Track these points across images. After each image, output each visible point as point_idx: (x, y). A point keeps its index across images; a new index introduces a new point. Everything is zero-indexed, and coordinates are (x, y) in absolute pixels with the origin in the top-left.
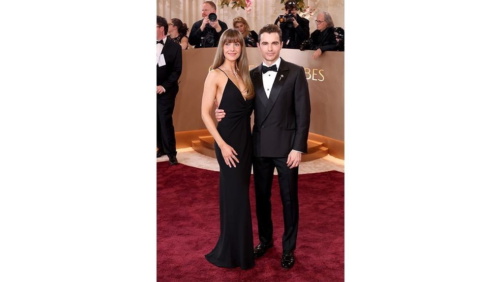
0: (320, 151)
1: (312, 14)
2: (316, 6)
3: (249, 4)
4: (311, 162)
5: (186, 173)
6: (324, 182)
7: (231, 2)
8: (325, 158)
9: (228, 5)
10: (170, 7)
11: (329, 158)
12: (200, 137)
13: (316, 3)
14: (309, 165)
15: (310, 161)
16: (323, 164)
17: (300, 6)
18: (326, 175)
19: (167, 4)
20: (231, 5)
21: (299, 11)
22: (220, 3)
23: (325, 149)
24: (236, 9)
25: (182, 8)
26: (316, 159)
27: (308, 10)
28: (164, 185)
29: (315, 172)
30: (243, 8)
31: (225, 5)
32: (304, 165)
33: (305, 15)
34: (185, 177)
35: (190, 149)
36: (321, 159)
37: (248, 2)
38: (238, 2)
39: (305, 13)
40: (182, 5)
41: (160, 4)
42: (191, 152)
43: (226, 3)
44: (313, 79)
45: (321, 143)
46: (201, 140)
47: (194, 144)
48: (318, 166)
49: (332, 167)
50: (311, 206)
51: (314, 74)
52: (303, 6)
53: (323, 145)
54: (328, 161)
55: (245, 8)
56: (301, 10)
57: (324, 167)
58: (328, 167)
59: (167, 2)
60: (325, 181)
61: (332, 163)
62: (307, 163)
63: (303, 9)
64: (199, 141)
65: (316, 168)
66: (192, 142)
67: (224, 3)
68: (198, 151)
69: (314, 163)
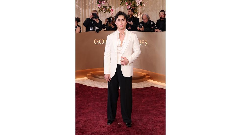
0: (146, 78)
1: (141, 15)
3: (112, 11)
4: (142, 83)
7: (104, 10)
9: (102, 11)
11: (150, 80)
12: (91, 72)
13: (143, 10)
14: (141, 84)
16: (147, 83)
17: (136, 11)
20: (104, 11)
22: (99, 11)
23: (148, 77)
24: (106, 13)
25: (81, 13)
26: (144, 81)
27: (139, 13)
29: (144, 87)
30: (109, 13)
32: (139, 84)
33: (138, 16)
35: (86, 78)
36: (146, 81)
37: (112, 10)
38: (107, 10)
40: (81, 12)
43: (101, 11)
44: (142, 45)
45: (146, 74)
46: (91, 73)
47: (88, 75)
48: (145, 84)
49: (151, 84)
51: (142, 43)
52: (137, 12)
53: (147, 75)
54: (149, 82)
55: (110, 13)
56: (136, 14)
57: (148, 85)
58: (150, 85)
60: (148, 91)
61: (152, 83)
62: (140, 83)
63: (137, 13)
64: (90, 74)
65: (144, 85)
66: (87, 74)
67: (101, 10)
68: (90, 79)
69: (143, 83)
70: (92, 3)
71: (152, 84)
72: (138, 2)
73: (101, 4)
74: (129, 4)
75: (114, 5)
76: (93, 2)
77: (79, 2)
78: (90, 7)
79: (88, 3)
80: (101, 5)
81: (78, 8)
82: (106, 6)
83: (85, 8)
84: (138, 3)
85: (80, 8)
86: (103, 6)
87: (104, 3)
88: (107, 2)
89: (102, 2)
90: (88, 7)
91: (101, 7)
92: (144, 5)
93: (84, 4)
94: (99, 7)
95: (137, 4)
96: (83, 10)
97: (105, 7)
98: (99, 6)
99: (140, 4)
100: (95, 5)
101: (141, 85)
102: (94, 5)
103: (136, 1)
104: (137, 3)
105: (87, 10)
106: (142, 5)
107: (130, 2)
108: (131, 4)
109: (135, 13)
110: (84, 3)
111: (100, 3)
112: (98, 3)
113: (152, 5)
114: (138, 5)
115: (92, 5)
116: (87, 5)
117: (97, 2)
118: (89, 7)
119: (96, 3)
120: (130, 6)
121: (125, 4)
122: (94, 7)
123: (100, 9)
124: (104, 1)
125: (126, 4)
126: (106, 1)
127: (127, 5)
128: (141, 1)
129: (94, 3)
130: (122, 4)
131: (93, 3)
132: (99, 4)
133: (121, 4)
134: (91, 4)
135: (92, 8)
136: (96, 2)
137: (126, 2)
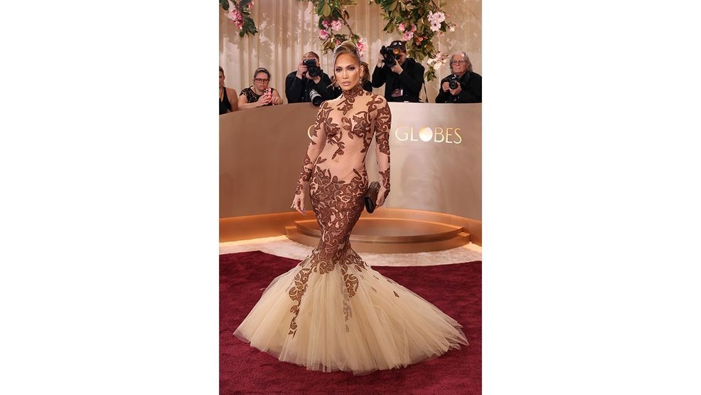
0: (458, 238)
1: (445, 61)
2: (450, 52)
4: (446, 251)
5: (276, 265)
6: (464, 275)
8: (465, 246)
10: (258, 56)
11: (471, 246)
12: (297, 222)
13: (450, 48)
14: (443, 255)
15: (444, 250)
16: (462, 254)
17: (428, 50)
18: (467, 266)
19: (254, 52)
21: (427, 56)
22: (323, 48)
23: (465, 235)
25: (273, 58)
26: (453, 248)
27: (439, 56)
28: (248, 279)
29: (452, 263)
31: (330, 51)
32: (437, 255)
33: (435, 63)
34: (275, 270)
35: (284, 237)
36: (460, 248)
37: (359, 46)
39: (434, 60)
40: (273, 54)
41: (245, 52)
42: (284, 241)
44: (447, 141)
45: (459, 228)
46: (297, 224)
47: (289, 230)
48: (456, 256)
49: (475, 256)
50: (446, 302)
52: (431, 51)
53: (463, 230)
54: (470, 250)
56: (430, 57)
57: (465, 256)
58: (469, 257)
59: (254, 50)
60: (466, 273)
61: (475, 252)
62: (440, 252)
63: (432, 54)
64: (295, 227)
65: (453, 258)
66: (287, 227)
67: (329, 47)
68: (294, 240)
69: (451, 252)
70: (303, 29)
71: (475, 254)
72: (435, 21)
73: (330, 30)
74: (409, 29)
75: (367, 33)
76: (308, 27)
77: (266, 26)
78: (299, 40)
79: (294, 30)
80: (329, 32)
81: (266, 43)
82: (344, 36)
83: (285, 44)
84: (435, 25)
85: (270, 42)
86: (335, 36)
87: (338, 26)
88: (345, 23)
89: (334, 23)
90: (293, 42)
91: (330, 37)
92: (452, 29)
93: (281, 33)
94: (323, 37)
95: (431, 28)
96: (280, 49)
97: (340, 38)
98: (325, 33)
99: (439, 26)
100: (313, 33)
101: (444, 257)
102: (310, 34)
103: (429, 20)
104: (432, 23)
105: (289, 50)
106: (447, 28)
107: (412, 22)
108: (415, 29)
109: (425, 54)
110: (281, 28)
111: (326, 26)
112: (322, 27)
113: (475, 34)
114: (433, 29)
115: (304, 33)
116: (289, 33)
117: (317, 25)
118: (295, 39)
119: (316, 29)
120: (411, 34)
121: (398, 30)
122: (310, 40)
123: (328, 44)
124: (337, 20)
125: (402, 28)
126: (343, 22)
127: (404, 32)
128: (443, 19)
129: (310, 29)
130: (389, 29)
131: (305, 28)
132: (325, 28)
133: (385, 29)
134: (300, 31)
135: (304, 43)
136: (314, 26)
137: (400, 23)
